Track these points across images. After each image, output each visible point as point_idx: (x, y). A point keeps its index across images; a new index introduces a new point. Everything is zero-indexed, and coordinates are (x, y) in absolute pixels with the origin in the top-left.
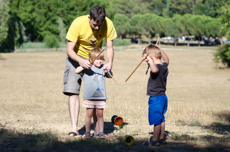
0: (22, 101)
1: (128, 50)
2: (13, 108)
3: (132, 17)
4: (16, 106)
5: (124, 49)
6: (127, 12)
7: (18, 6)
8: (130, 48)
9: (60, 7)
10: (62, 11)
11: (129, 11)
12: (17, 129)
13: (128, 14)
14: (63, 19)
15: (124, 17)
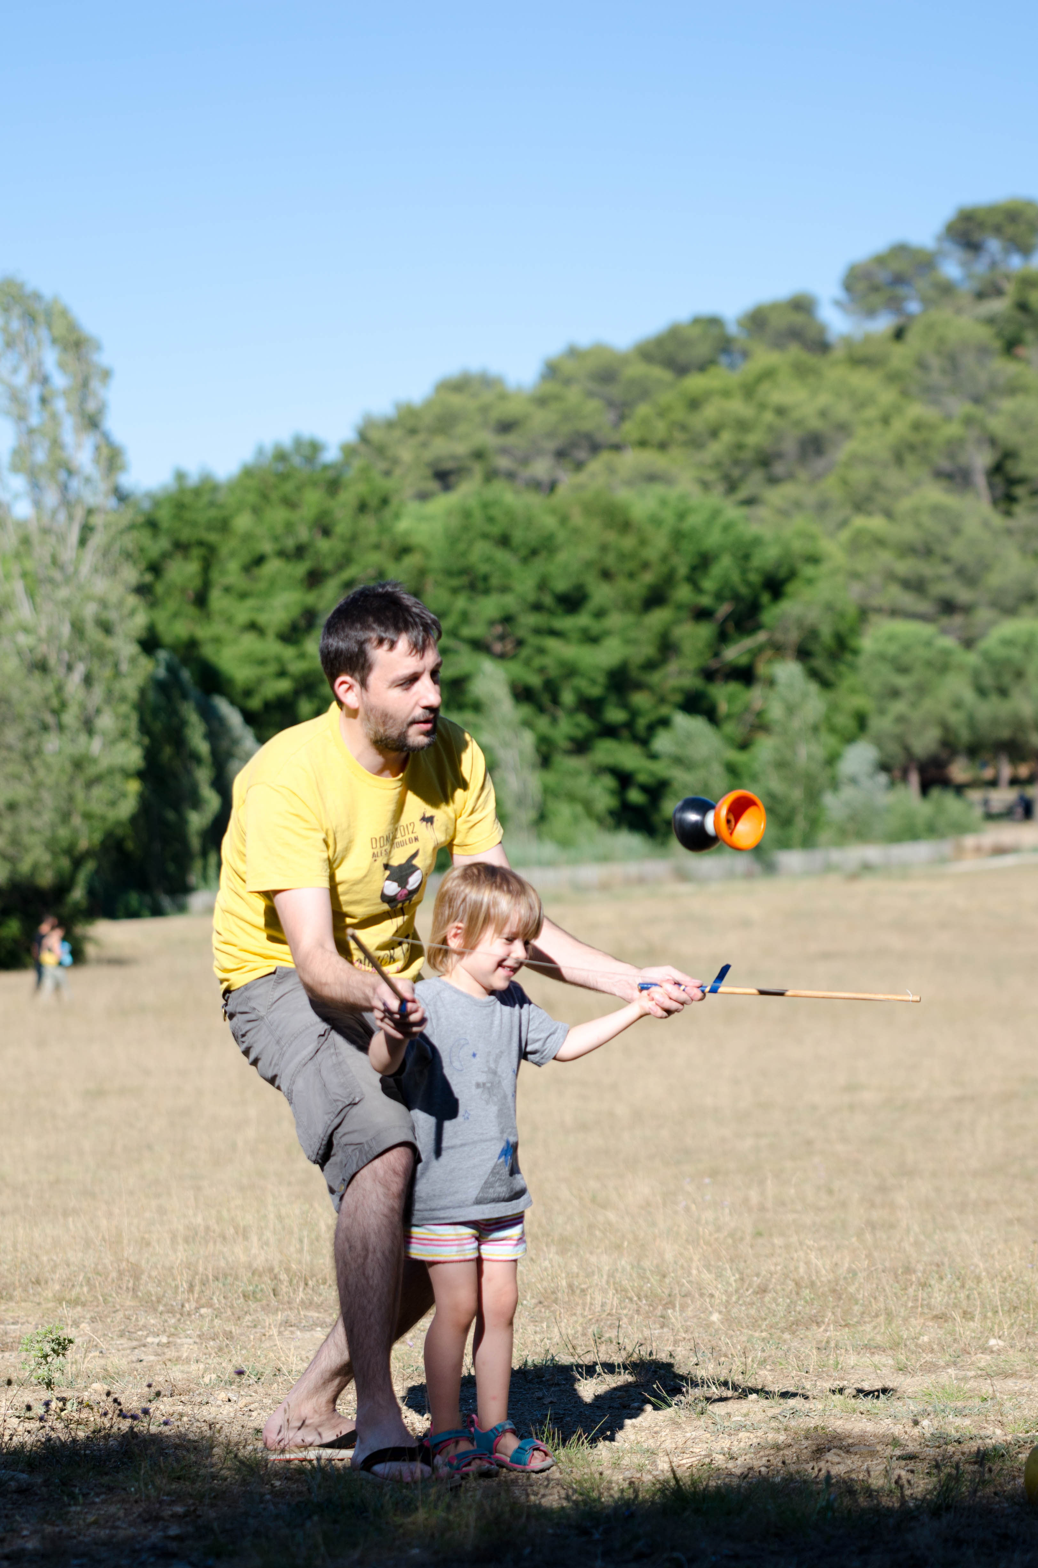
0: (254, 1239)
1: (969, 864)
2: (197, 1289)
3: (982, 635)
4: (217, 1279)
5: (943, 860)
6: (948, 607)
7: (201, 600)
8: (978, 850)
9: (487, 591)
10: (508, 619)
11: (963, 595)
12: (226, 1430)
13: (958, 620)
14: (516, 669)
15: (928, 644)
